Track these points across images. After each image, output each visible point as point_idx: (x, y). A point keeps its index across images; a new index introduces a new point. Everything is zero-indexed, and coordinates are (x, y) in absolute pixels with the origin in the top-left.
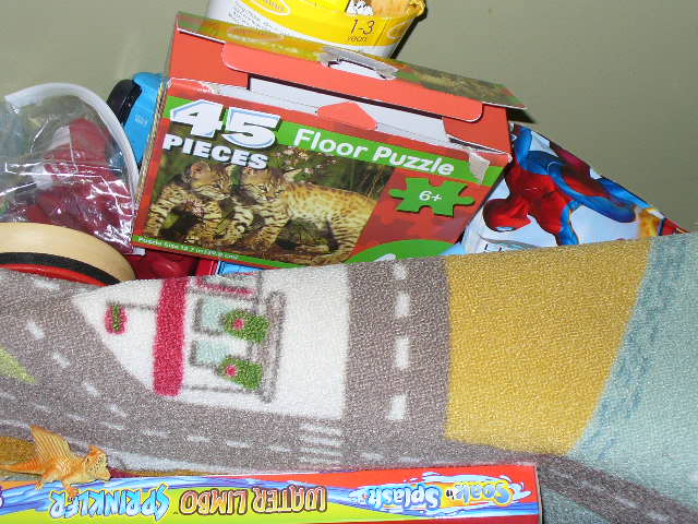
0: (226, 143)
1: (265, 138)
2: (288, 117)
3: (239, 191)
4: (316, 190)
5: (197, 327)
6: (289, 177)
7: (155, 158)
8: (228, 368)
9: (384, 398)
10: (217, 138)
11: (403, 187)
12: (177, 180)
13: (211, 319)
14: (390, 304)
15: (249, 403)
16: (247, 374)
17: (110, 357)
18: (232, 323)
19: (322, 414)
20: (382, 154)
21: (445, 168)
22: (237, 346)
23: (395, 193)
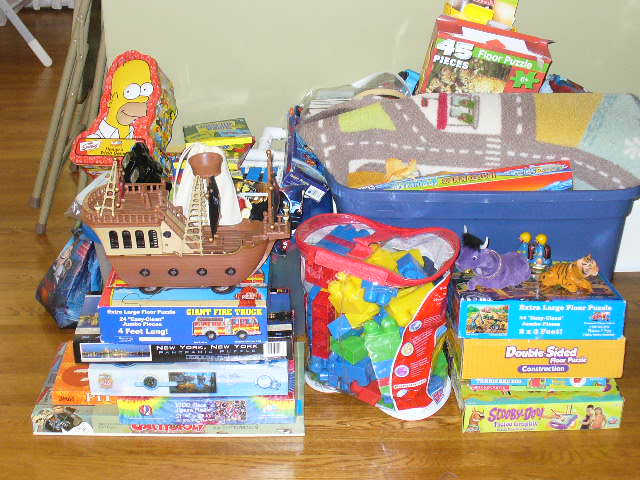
0: (455, 58)
1: (468, 55)
2: (477, 45)
3: (458, 81)
4: (485, 78)
5: (452, 104)
6: (476, 72)
7: (430, 66)
8: (461, 118)
9: (514, 127)
10: (452, 56)
11: (515, 76)
12: (436, 76)
13: (456, 102)
14: (515, 111)
15: (469, 130)
16: (468, 119)
17: (423, 114)
18: (463, 103)
19: (494, 133)
20: (508, 60)
21: (528, 65)
22: (465, 110)
23: (512, 78)
